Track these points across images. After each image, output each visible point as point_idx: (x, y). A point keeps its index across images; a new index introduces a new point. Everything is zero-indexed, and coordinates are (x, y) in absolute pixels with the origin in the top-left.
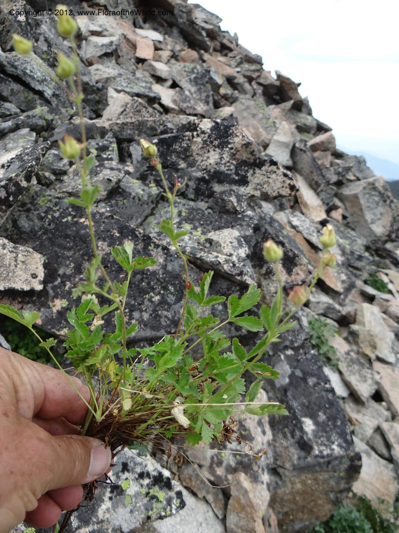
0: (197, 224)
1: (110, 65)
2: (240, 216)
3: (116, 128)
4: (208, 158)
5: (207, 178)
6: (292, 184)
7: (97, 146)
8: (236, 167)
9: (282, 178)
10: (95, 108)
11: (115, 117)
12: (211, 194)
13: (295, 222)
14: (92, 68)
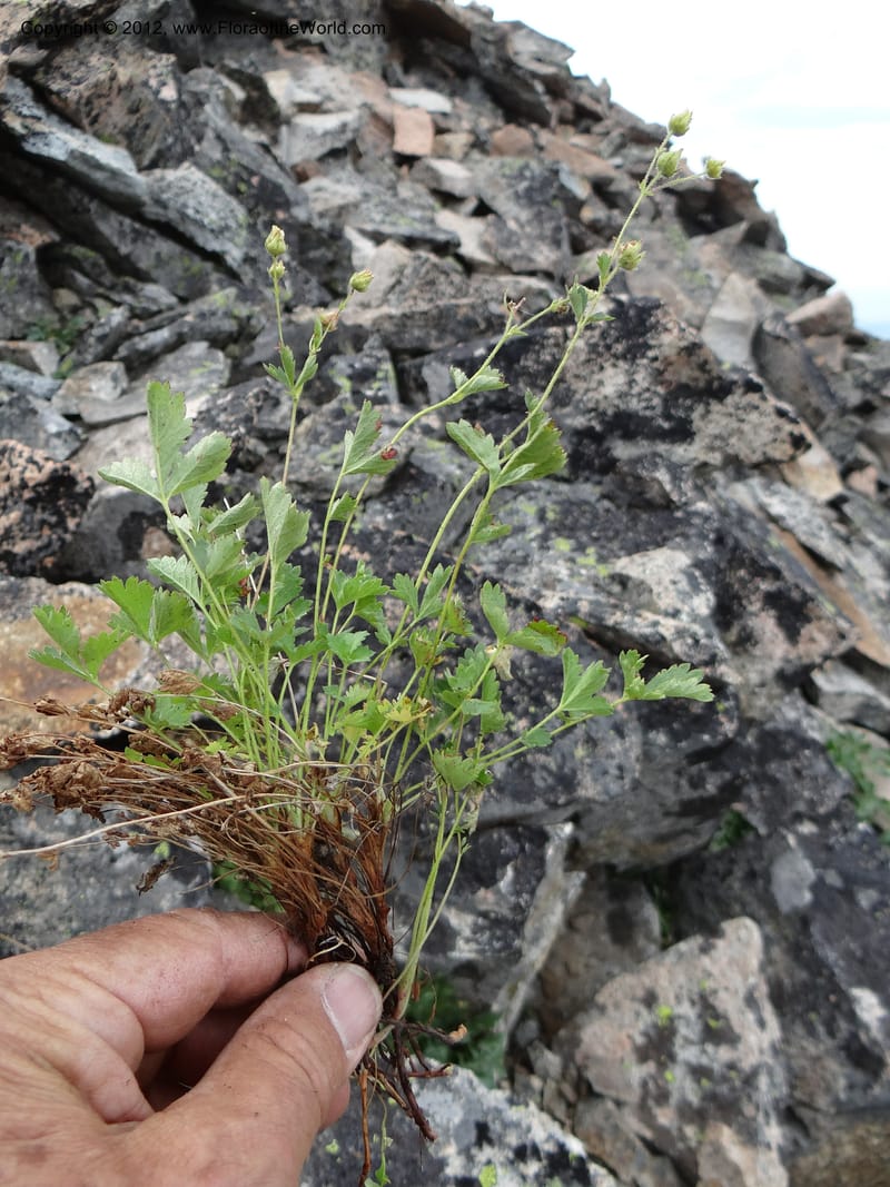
0: (584, 538)
1: (343, 175)
2: (679, 514)
3: (388, 326)
4: (601, 383)
5: (598, 428)
6: (796, 432)
7: (349, 371)
8: (665, 401)
9: (772, 421)
10: (326, 277)
11: (377, 299)
12: (610, 465)
13: (777, 507)
14: (308, 186)
